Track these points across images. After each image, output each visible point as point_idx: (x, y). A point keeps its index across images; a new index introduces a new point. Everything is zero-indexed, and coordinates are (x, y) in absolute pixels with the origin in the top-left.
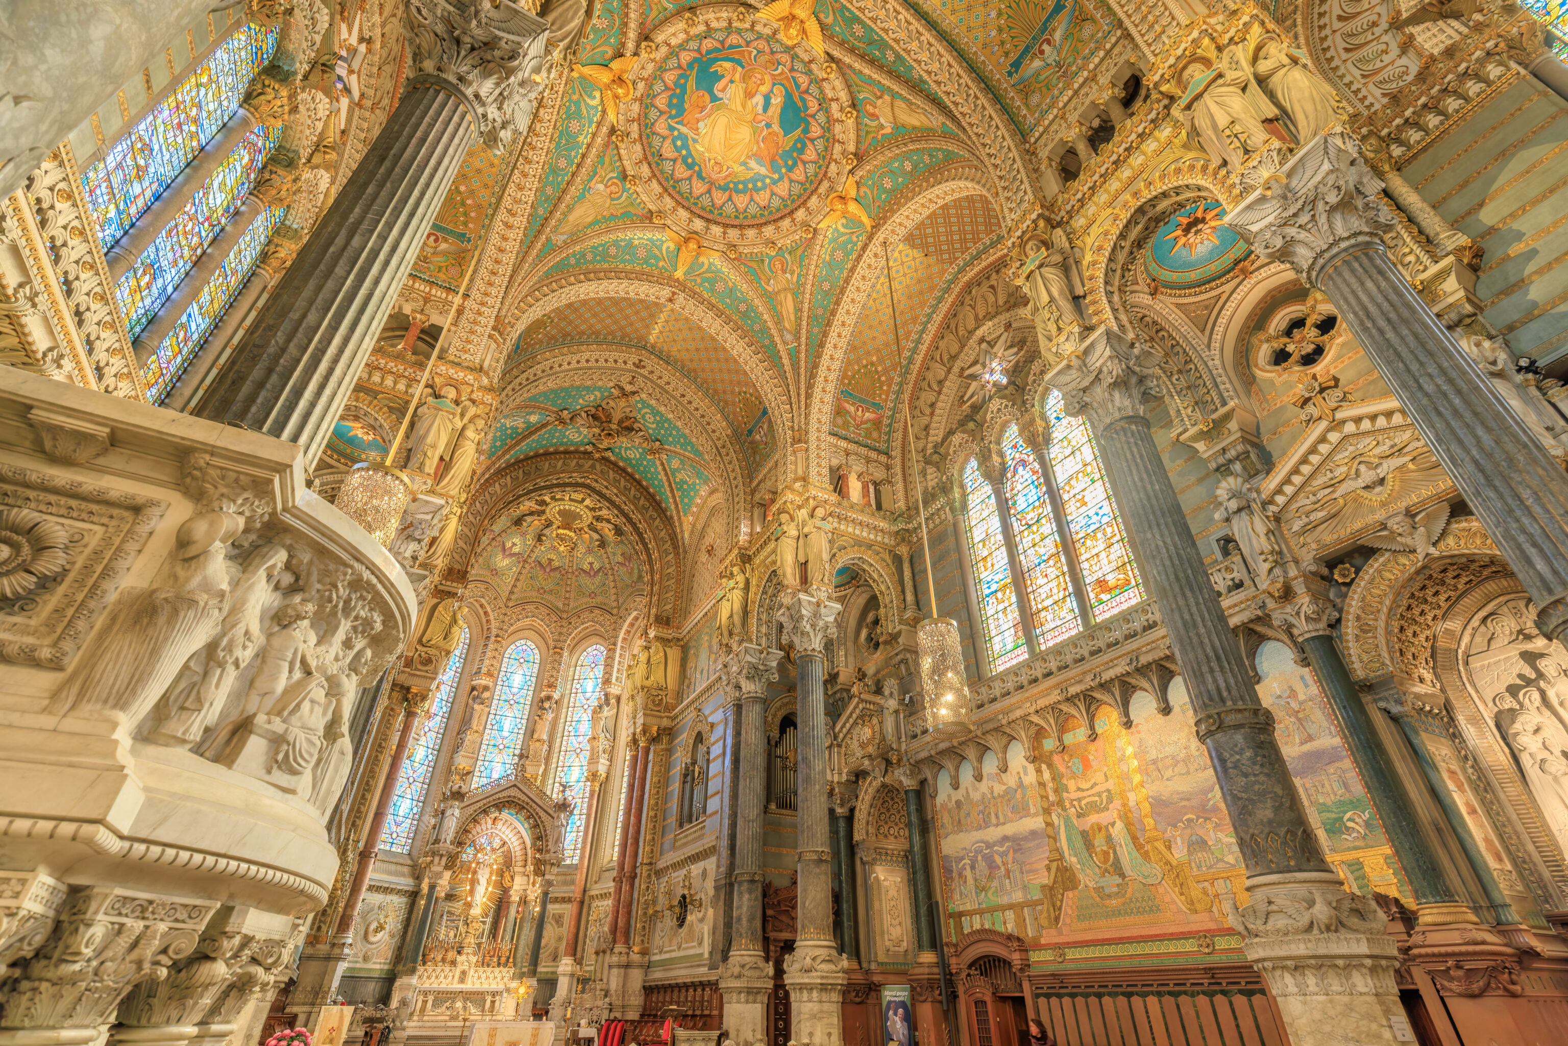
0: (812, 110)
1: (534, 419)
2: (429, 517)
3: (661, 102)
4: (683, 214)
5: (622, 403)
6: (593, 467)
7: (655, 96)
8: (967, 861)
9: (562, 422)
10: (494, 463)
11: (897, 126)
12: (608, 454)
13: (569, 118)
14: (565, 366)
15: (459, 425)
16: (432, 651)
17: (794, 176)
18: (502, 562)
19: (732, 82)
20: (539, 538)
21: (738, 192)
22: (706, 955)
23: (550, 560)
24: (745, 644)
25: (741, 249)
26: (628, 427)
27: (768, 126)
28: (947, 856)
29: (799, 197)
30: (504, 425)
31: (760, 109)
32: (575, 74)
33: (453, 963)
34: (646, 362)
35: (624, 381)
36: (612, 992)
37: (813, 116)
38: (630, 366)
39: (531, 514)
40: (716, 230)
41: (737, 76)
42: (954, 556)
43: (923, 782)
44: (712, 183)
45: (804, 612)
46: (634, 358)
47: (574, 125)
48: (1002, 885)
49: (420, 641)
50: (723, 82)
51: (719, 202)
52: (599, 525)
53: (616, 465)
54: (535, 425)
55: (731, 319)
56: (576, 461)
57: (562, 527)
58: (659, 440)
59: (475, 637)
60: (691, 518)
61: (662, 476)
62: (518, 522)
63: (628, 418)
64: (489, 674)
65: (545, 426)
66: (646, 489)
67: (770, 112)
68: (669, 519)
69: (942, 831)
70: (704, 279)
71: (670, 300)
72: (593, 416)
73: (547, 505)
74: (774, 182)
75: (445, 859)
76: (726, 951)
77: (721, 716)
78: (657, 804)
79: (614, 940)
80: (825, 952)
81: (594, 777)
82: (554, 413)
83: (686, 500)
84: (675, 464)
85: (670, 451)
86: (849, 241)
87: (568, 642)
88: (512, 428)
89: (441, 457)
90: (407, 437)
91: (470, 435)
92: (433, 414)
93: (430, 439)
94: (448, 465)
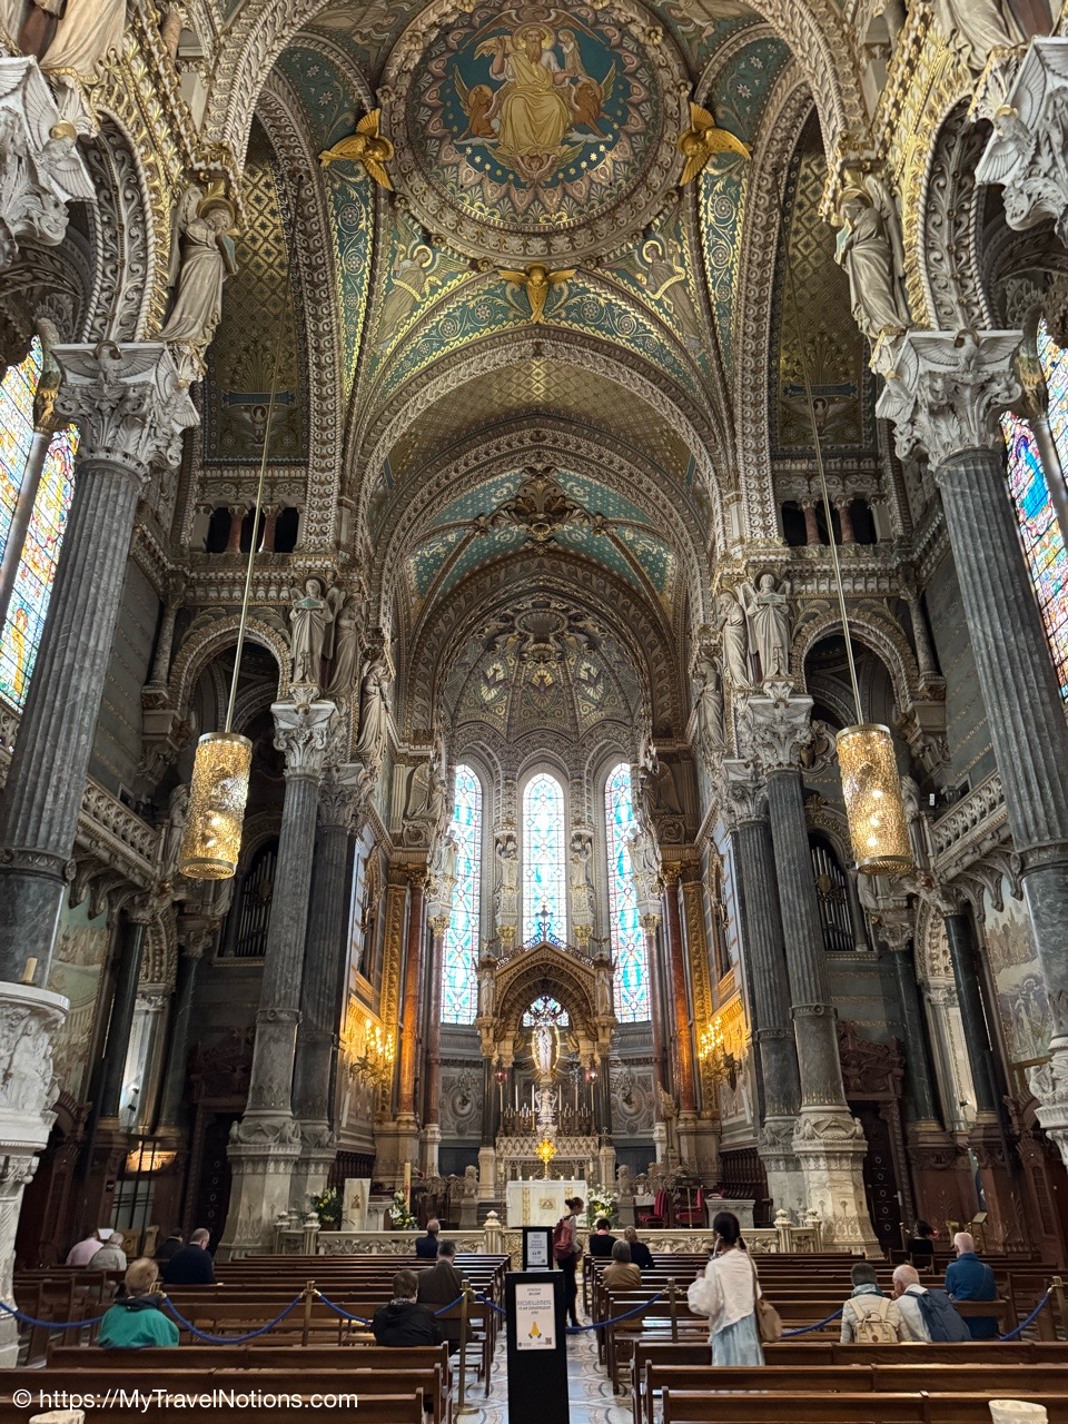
0: (616, 39)
1: (452, 538)
3: (434, 128)
4: (514, 242)
5: (540, 484)
6: (541, 565)
7: (425, 127)
8: (1021, 1001)
9: (484, 531)
10: (428, 601)
11: (717, 23)
12: (553, 544)
13: (340, 210)
14: (453, 475)
15: (331, 618)
16: (419, 824)
17: (631, 129)
18: (489, 695)
19: (506, 56)
20: (520, 657)
21: (571, 179)
22: (749, 1121)
23: (542, 677)
24: (724, 761)
25: (597, 254)
26: (560, 510)
27: (574, 81)
28: (1003, 995)
29: (646, 151)
30: (423, 557)
31: (555, 67)
32: (325, 163)
33: (535, 1133)
34: (544, 431)
35: (531, 462)
37: (620, 45)
38: (528, 442)
39: (502, 632)
40: (561, 243)
41: (509, 47)
43: (968, 904)
44: (536, 184)
45: (760, 719)
46: (528, 433)
47: (350, 215)
49: (405, 816)
50: (497, 61)
52: (581, 624)
53: (565, 554)
54: (455, 544)
55: (617, 347)
56: (519, 565)
57: (537, 641)
58: (599, 514)
59: (486, 784)
60: (669, 596)
61: (619, 553)
62: (490, 645)
63: (555, 499)
64: (509, 823)
65: (467, 541)
66: (609, 572)
67: (569, 65)
68: (645, 602)
69: (994, 965)
70: (569, 309)
71: (538, 353)
72: (515, 510)
73: (513, 618)
74: (610, 146)
75: (491, 1031)
76: (762, 1116)
77: (726, 846)
78: (697, 952)
79: (678, 1106)
80: (830, 1117)
81: (646, 921)
82: (469, 524)
83: (657, 575)
84: (629, 535)
85: (616, 522)
86: (729, 183)
87: (587, 767)
88: (432, 556)
89: (324, 658)
90: (289, 646)
91: (344, 622)
92: (302, 616)
93: (305, 645)
94: (334, 662)
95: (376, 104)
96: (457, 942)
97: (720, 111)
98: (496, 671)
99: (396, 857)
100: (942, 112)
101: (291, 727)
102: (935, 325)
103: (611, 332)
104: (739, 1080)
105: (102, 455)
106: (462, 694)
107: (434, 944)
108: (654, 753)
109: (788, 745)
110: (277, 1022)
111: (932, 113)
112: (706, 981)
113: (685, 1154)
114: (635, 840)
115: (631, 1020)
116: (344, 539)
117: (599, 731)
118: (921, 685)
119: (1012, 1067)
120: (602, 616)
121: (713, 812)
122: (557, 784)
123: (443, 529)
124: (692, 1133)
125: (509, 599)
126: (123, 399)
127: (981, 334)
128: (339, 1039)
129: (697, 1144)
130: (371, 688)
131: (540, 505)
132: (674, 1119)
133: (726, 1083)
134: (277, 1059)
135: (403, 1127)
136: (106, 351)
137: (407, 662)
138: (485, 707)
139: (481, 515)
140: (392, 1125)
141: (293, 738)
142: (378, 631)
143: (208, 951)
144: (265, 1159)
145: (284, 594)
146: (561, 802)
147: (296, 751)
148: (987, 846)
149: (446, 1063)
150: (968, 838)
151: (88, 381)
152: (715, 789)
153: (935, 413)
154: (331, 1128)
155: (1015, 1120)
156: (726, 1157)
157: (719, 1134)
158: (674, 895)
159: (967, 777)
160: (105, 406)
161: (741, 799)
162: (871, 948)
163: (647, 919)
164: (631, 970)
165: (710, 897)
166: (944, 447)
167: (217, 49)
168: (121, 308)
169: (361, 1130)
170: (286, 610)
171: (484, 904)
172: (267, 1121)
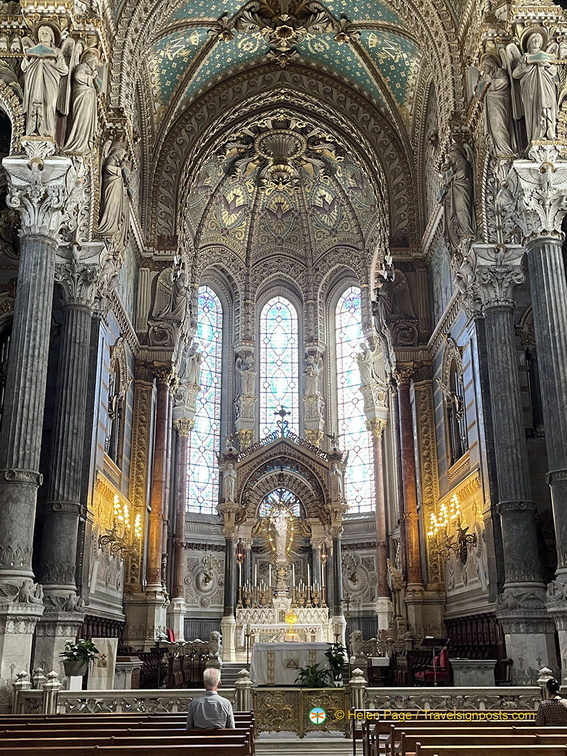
1: (195, 39)
2: (61, 182)
6: (282, 78)
9: (228, 34)
10: (171, 108)
12: (295, 56)
15: (67, 70)
16: (164, 325)
18: (229, 219)
20: (259, 182)
22: (485, 589)
23: (279, 204)
24: (474, 246)
30: (165, 59)
33: (271, 605)
36: (413, 626)
39: (241, 156)
45: (524, 185)
49: (150, 317)
52: (318, 149)
53: (307, 67)
54: (199, 47)
56: (261, 77)
57: (276, 163)
58: (343, 16)
59: (226, 305)
60: (409, 107)
61: (362, 64)
62: (230, 170)
64: (248, 339)
65: (210, 45)
66: (349, 87)
68: (385, 116)
72: (258, 12)
73: (253, 140)
75: (233, 516)
76: (501, 583)
77: (467, 336)
78: (427, 443)
79: (406, 579)
81: (372, 425)
82: (212, 24)
83: (398, 86)
84: (372, 40)
85: (361, 26)
87: (320, 290)
88: (175, 60)
89: (59, 114)
90: (21, 101)
91: (81, 76)
94: (71, 119)
96: (199, 443)
98: (236, 196)
99: (143, 354)
101: (24, 184)
106: (204, 217)
107: (179, 442)
108: (390, 263)
110: (16, 482)
112: (435, 470)
113: (412, 620)
114: (365, 353)
115: (357, 511)
117: (332, 255)
120: (342, 132)
122: (291, 307)
123: (187, 25)
124: (419, 603)
125: (251, 114)
128: (86, 511)
129: (424, 612)
130: (111, 168)
131: (284, 6)
132: (403, 590)
133: (454, 558)
135: (151, 597)
137: (151, 169)
138: (225, 231)
139: (225, 14)
140: (141, 596)
141: (26, 196)
142: (119, 112)
145: (15, 46)
146: (295, 322)
147: (31, 209)
149: (190, 546)
152: (460, 279)
154: (79, 593)
156: (452, 624)
157: (445, 603)
161: (489, 284)
163: (373, 423)
165: (443, 390)
169: (111, 599)
171: (224, 411)
172: (5, 581)
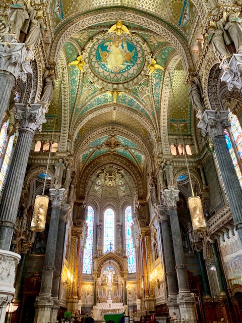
0: (135, 44)
2: (62, 194)
3: (94, 60)
4: (110, 85)
5: (113, 138)
6: (112, 157)
7: (92, 59)
8: (230, 264)
9: (99, 149)
11: (158, 43)
12: (115, 152)
13: (72, 76)
14: (93, 136)
15: (65, 168)
16: (80, 221)
17: (138, 63)
18: (97, 188)
19: (111, 46)
20: (105, 179)
21: (123, 72)
22: (164, 297)
23: (110, 184)
25: (129, 89)
26: (117, 145)
27: (125, 52)
28: (225, 263)
29: (141, 67)
31: (121, 49)
32: (69, 66)
33: (107, 302)
34: (115, 127)
35: (111, 133)
36: (146, 308)
37: (136, 46)
38: (111, 129)
39: (101, 173)
40: (121, 86)
41: (112, 44)
42: (213, 167)
43: (216, 240)
44: (116, 73)
45: (167, 195)
46: (111, 127)
47: (74, 77)
48: (239, 271)
49: (77, 218)
50: (109, 47)
51: (119, 77)
52: (120, 172)
53: (117, 155)
54: (92, 152)
55: (133, 109)
56: (106, 157)
57: (109, 175)
58: (126, 146)
59: (95, 211)
60: (142, 165)
62: (98, 176)
63: (116, 142)
64: (101, 221)
65: (94, 151)
67: (124, 48)
68: (137, 167)
69: (223, 255)
70: (122, 100)
71: (114, 109)
72: (106, 144)
73: (104, 170)
74: (133, 66)
75: (97, 275)
76: (168, 295)
77: (158, 227)
78: (149, 254)
79: (144, 294)
80: (186, 294)
82: (96, 147)
83: (139, 160)
84: (133, 151)
85: (130, 148)
86: (159, 75)
87: (120, 207)
88: (86, 154)
89: (63, 178)
90: (54, 175)
91: (68, 169)
92: (58, 168)
93: (58, 174)
94: (65, 179)
95: (82, 54)
96: (87, 252)
97: (158, 61)
98: (99, 182)
99: (74, 229)
100: (212, 66)
101: (54, 194)
102: (211, 109)
103: (131, 106)
104: (161, 286)
105: (25, 128)
106: (90, 188)
108: (138, 203)
109: (174, 201)
110: (49, 270)
111: (209, 66)
112: (151, 261)
114: (133, 226)
115: (131, 272)
116: (68, 150)
117: (124, 198)
118: (204, 188)
119: (228, 281)
120: (126, 170)
121: (154, 218)
122: (113, 211)
123: (89, 148)
124: (148, 301)
125: (104, 165)
126: (31, 116)
127: (221, 111)
128: (61, 275)
129: (149, 304)
130: (72, 185)
131: (113, 143)
132: (144, 297)
133: (157, 288)
134: (49, 280)
135: (74, 300)
136: (28, 105)
139: (98, 145)
140: (72, 300)
141: (54, 197)
142: (74, 172)
143: (28, 252)
144: (44, 307)
146: (114, 216)
147: (55, 201)
148: (221, 226)
150: (217, 224)
151: (23, 112)
152: (155, 212)
153: (212, 127)
154: (59, 299)
155: (230, 294)
156: (157, 307)
157: (155, 301)
158: (144, 239)
159: (215, 210)
160: (27, 118)
161: (162, 215)
162: (192, 252)
163: (135, 246)
164: (131, 260)
165: (153, 239)
166: (214, 134)
167: (53, 42)
168: (31, 96)
169: (64, 301)
170: (54, 166)
172: (45, 296)
